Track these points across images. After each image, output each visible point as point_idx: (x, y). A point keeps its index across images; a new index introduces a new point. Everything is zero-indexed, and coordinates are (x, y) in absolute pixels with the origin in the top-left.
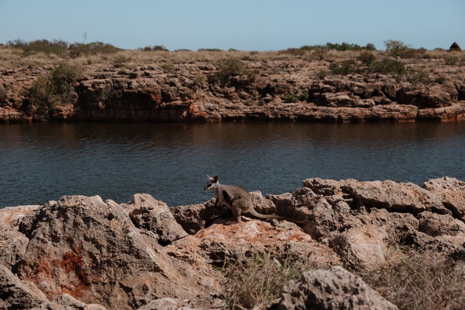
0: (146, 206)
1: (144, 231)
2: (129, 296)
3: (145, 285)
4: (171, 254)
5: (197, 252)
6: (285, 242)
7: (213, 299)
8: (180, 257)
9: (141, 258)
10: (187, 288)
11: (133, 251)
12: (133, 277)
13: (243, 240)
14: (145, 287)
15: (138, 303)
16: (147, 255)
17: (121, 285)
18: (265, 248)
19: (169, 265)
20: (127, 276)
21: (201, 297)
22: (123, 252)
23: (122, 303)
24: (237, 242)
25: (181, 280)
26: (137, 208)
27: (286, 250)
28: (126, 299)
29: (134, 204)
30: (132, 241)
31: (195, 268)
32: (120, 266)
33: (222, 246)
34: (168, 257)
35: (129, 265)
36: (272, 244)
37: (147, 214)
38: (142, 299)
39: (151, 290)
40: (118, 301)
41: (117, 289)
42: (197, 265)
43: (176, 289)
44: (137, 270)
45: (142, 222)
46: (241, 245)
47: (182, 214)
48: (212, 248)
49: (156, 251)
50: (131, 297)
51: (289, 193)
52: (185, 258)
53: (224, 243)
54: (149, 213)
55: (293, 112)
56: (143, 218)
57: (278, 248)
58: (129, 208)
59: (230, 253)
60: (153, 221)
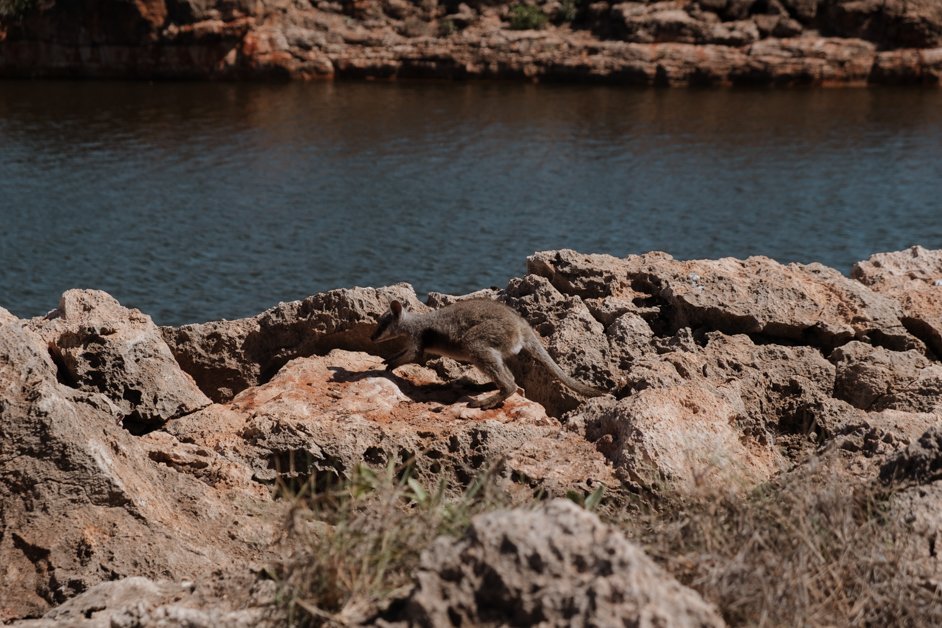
0: (96, 323)
1: (85, 395)
2: (39, 571)
3: (83, 541)
4: (158, 457)
5: (235, 450)
6: (472, 424)
7: (256, 582)
8: (184, 464)
9: (73, 469)
10: (198, 549)
11: (51, 448)
12: (52, 519)
13: (358, 418)
14: (83, 547)
15: (63, 588)
16: (89, 461)
17: (19, 542)
18: (419, 438)
19: (151, 486)
20: (35, 517)
21: (226, 576)
22: (23, 451)
23: (21, 589)
24: (342, 424)
25: (183, 526)
26: (70, 329)
27: (475, 444)
28: (32, 579)
29: (64, 317)
30: (47, 422)
31: (223, 496)
32: (15, 489)
33: (302, 434)
34: (149, 467)
35: (39, 487)
36: (436, 429)
37: (97, 345)
38: (74, 578)
39: (99, 555)
40: (10, 585)
41: (7, 552)
42: (228, 485)
43: (168, 553)
44: (63, 501)
45: (84, 368)
46: (354, 433)
47: (195, 345)
48: (273, 438)
49: (116, 449)
50: (46, 574)
51: (490, 291)
52: (197, 467)
53: (309, 427)
54: (103, 342)
55: (533, 56)
56: (86, 356)
57: (454, 440)
58: (48, 330)
59: (322, 452)
60: (114, 366)
